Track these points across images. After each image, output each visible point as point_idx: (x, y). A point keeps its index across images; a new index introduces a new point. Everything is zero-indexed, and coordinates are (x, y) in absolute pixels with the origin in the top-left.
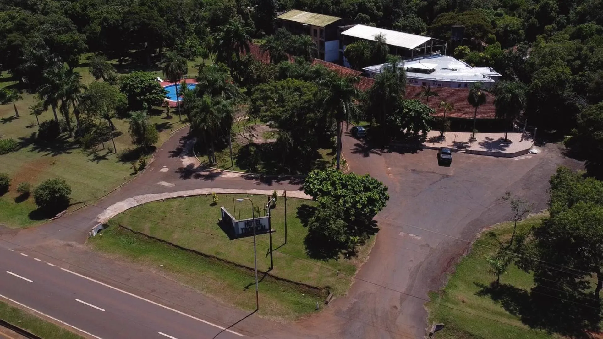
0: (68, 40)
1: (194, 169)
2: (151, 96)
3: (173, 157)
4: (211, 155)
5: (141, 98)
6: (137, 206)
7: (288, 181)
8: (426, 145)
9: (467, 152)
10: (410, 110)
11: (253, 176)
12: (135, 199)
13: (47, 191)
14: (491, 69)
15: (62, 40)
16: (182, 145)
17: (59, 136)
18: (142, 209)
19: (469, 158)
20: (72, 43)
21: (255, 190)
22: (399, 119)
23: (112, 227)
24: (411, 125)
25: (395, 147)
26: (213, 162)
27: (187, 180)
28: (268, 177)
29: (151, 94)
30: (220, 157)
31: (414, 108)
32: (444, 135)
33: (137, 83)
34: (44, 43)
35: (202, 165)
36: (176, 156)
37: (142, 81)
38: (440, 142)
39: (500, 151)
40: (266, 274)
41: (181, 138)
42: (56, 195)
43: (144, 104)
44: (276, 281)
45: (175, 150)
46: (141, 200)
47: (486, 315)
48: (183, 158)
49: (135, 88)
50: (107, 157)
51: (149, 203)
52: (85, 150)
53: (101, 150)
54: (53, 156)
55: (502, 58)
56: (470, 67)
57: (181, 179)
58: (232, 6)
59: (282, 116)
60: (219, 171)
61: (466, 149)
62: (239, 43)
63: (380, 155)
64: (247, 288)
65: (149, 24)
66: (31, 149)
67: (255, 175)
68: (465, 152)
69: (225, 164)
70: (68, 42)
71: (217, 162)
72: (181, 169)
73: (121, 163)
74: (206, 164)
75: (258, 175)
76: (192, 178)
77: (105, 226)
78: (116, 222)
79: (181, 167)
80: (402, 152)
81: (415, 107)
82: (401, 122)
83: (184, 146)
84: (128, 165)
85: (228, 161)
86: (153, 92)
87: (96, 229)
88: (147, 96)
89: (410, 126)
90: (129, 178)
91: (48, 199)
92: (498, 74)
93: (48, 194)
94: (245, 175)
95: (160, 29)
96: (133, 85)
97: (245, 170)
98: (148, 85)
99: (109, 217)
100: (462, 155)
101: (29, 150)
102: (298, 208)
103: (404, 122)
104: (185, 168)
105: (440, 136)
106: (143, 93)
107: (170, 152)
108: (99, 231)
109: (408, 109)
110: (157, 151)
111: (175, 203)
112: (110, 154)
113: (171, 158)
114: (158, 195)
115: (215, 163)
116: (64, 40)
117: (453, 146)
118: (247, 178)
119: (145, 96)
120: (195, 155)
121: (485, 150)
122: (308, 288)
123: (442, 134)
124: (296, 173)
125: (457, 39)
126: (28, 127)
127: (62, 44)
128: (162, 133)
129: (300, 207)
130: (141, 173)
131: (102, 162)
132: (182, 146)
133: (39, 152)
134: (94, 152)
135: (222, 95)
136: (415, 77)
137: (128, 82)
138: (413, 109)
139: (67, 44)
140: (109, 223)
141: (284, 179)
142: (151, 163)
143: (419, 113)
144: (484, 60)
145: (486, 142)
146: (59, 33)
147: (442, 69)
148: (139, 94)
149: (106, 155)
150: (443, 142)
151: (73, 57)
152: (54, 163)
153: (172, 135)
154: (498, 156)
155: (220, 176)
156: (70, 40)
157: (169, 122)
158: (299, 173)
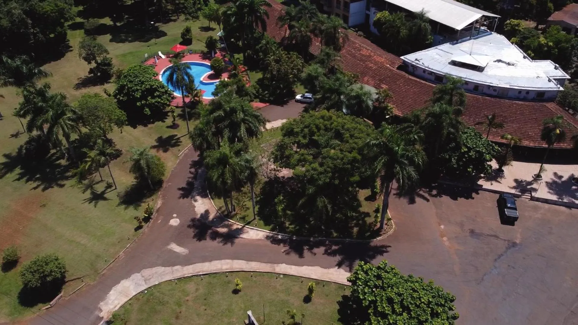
0: (52, 10)
1: (209, 222)
2: (153, 101)
3: (183, 198)
4: (229, 197)
5: (141, 103)
6: (145, 290)
7: (322, 249)
8: (482, 186)
9: (533, 199)
10: (470, 149)
11: (280, 237)
12: (143, 277)
13: (37, 276)
14: (556, 66)
15: (44, 10)
16: (192, 176)
17: (49, 155)
18: (152, 297)
19: (536, 208)
20: (57, 14)
21: (284, 265)
22: (454, 159)
24: (469, 168)
25: (445, 186)
26: (232, 212)
27: (203, 242)
28: (298, 239)
29: (153, 97)
30: (239, 201)
31: (474, 146)
32: (503, 168)
33: (136, 85)
34: (24, 16)
35: (218, 214)
36: (187, 197)
37: (143, 83)
38: (499, 179)
39: (573, 200)
41: (191, 163)
42: (48, 279)
43: (146, 111)
45: (184, 185)
46: (150, 279)
48: (196, 201)
49: (134, 91)
50: (105, 195)
51: (160, 284)
52: (80, 182)
53: (98, 183)
54: (44, 190)
55: (568, 47)
56: (528, 59)
57: (195, 239)
59: (320, 180)
60: (240, 227)
61: (531, 194)
62: (253, 18)
63: (428, 200)
66: (17, 177)
67: (283, 236)
68: (530, 197)
69: (246, 213)
70: (51, 13)
71: (236, 210)
72: (193, 220)
73: (123, 206)
74: (223, 212)
75: (286, 236)
76: (208, 238)
77: (109, 322)
78: (122, 317)
79: (194, 217)
80: (454, 198)
81: (476, 144)
82: (457, 163)
83: (195, 178)
84: (131, 212)
85: (248, 208)
86: (155, 95)
88: (149, 101)
89: (469, 170)
90: (134, 235)
91: (39, 285)
92: (566, 75)
93: (38, 279)
94: (271, 235)
96: (131, 88)
97: (271, 227)
98: (149, 87)
99: (113, 309)
100: (526, 203)
101: (15, 178)
102: (339, 303)
103: (461, 163)
104: (198, 220)
105: (498, 170)
106: (144, 97)
107: (179, 189)
109: (467, 147)
110: (165, 186)
111: (191, 287)
112: (109, 190)
113: (181, 199)
114: (169, 269)
115: (233, 213)
116: (48, 11)
117: (514, 188)
118: (275, 241)
119: (147, 100)
120: (210, 196)
121: (554, 198)
123: (500, 167)
124: (331, 233)
125: (507, 7)
126: (13, 136)
127: (46, 16)
128: (168, 153)
129: (340, 299)
130: (148, 226)
131: (101, 203)
132: (193, 178)
133: (27, 181)
134: (90, 186)
135: (242, 130)
137: (125, 83)
138: (474, 148)
139: (51, 15)
140: (114, 318)
141: (318, 245)
142: (159, 208)
144: (546, 49)
145: (554, 182)
147: (496, 61)
148: (140, 99)
149: (105, 190)
150: (503, 179)
151: (60, 30)
152: (44, 206)
153: (181, 158)
155: (241, 236)
156: (55, 10)
157: (176, 133)
158: (335, 235)
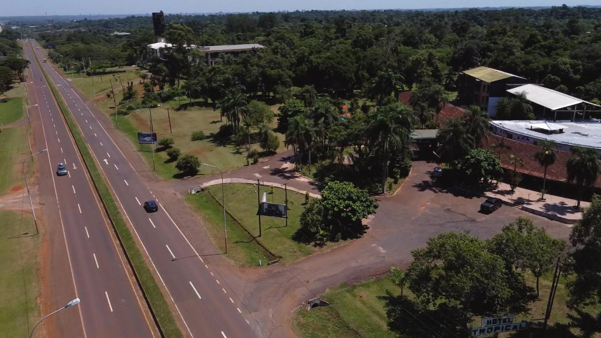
0: (274, 74)
1: (284, 171)
3: (280, 161)
4: (304, 165)
6: (228, 183)
8: (486, 194)
9: (522, 208)
10: (472, 157)
11: (316, 183)
15: (270, 73)
22: (460, 164)
23: (206, 192)
24: (468, 170)
27: (272, 176)
32: (514, 190)
35: (291, 170)
36: (283, 161)
38: (506, 195)
39: (558, 215)
40: (254, 238)
42: (188, 165)
44: (257, 245)
47: (364, 309)
48: (285, 163)
50: (242, 153)
51: (236, 183)
52: (235, 147)
53: (243, 149)
57: (270, 174)
58: (422, 58)
60: (298, 176)
63: (436, 193)
64: (237, 242)
65: (337, 67)
69: (307, 173)
70: (274, 76)
71: (303, 170)
72: (276, 169)
73: (246, 158)
74: (295, 170)
75: (320, 184)
76: (277, 175)
77: (203, 190)
78: (209, 189)
79: (278, 168)
82: (461, 167)
87: (196, 189)
90: (241, 167)
93: (184, 163)
94: (312, 182)
95: (345, 72)
99: (208, 185)
100: (513, 209)
103: (464, 167)
104: (280, 169)
105: (510, 191)
107: (282, 158)
108: (198, 192)
110: (275, 156)
112: (245, 152)
113: (278, 161)
114: (246, 180)
115: (301, 170)
117: (514, 201)
120: (295, 163)
121: (542, 211)
122: (270, 254)
123: (512, 188)
131: (237, 155)
132: (294, 156)
134: (238, 149)
136: (527, 134)
138: (475, 157)
142: (264, 162)
143: (479, 161)
145: (555, 205)
146: (272, 69)
147: (575, 133)
150: (509, 196)
152: (212, 150)
154: (552, 219)
155: (295, 178)
156: (276, 74)
